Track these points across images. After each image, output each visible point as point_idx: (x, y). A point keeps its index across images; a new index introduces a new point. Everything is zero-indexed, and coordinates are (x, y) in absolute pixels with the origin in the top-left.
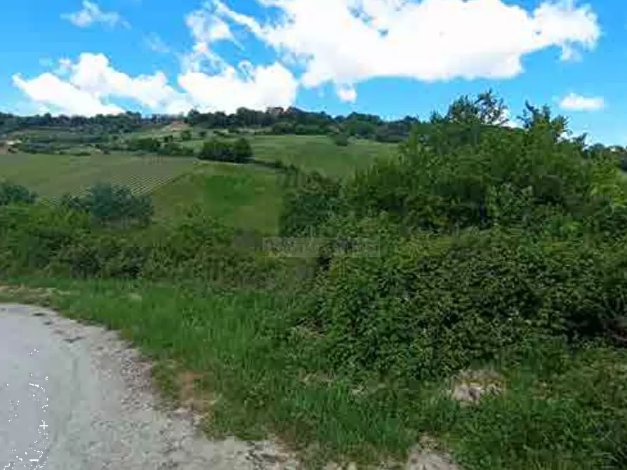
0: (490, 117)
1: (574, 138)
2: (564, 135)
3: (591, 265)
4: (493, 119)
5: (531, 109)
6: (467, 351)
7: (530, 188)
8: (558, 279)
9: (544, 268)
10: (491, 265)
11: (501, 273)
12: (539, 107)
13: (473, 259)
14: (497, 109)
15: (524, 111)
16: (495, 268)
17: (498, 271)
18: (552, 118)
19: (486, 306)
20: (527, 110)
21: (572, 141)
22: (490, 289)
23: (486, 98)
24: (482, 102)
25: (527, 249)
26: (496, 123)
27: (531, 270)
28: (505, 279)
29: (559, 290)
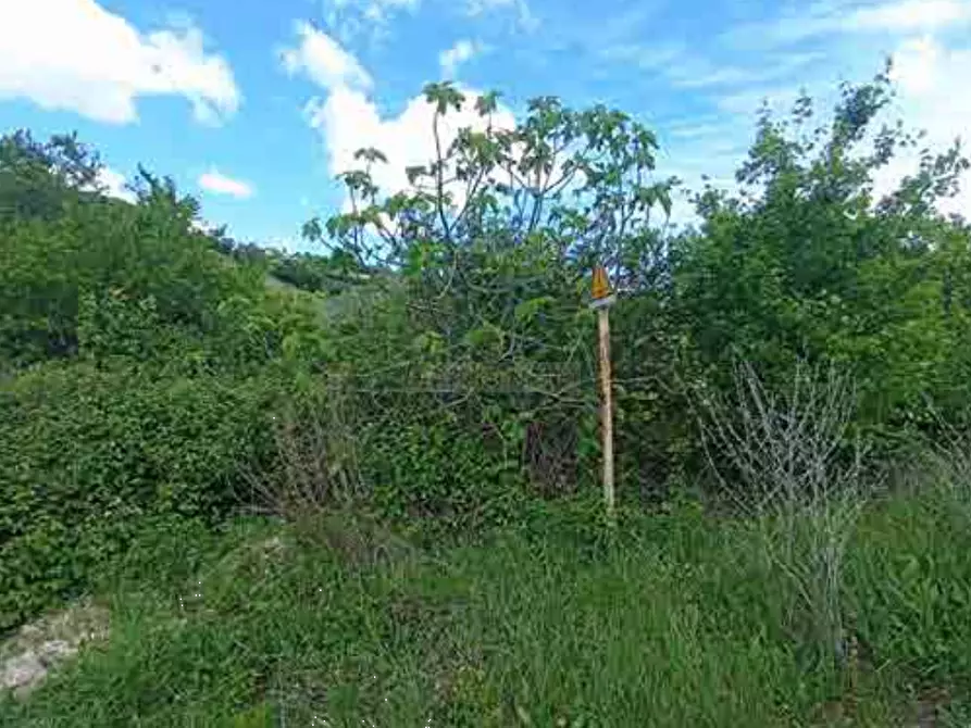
0: (75, 177)
1: (211, 231)
2: (196, 225)
3: (232, 409)
4: (82, 182)
5: (147, 177)
6: (34, 587)
7: (152, 299)
8: (187, 434)
9: (167, 421)
10: (77, 427)
11: (98, 438)
12: (159, 175)
13: (42, 421)
14: (88, 164)
15: (137, 178)
16: (85, 431)
17: (91, 434)
18: (179, 197)
19: (71, 497)
20: (141, 178)
21: (207, 234)
22: (75, 468)
23: (67, 143)
24: (60, 148)
25: (140, 394)
26: (88, 188)
27: (147, 427)
28: (104, 446)
29: (191, 451)
